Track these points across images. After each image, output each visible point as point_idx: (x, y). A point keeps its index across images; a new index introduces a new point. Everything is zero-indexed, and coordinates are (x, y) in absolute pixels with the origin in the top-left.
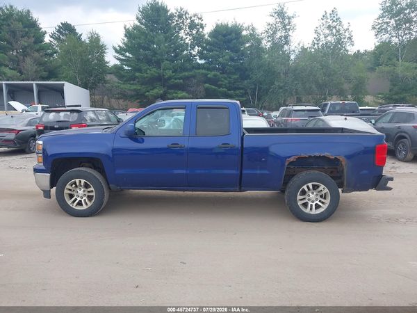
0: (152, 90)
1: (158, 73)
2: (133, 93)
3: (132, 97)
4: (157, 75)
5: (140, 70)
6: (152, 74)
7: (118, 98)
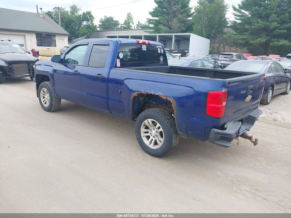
0: (257, 39)
1: (265, 25)
2: (243, 42)
3: (241, 44)
4: (263, 26)
5: (250, 24)
6: (259, 26)
7: (232, 46)
